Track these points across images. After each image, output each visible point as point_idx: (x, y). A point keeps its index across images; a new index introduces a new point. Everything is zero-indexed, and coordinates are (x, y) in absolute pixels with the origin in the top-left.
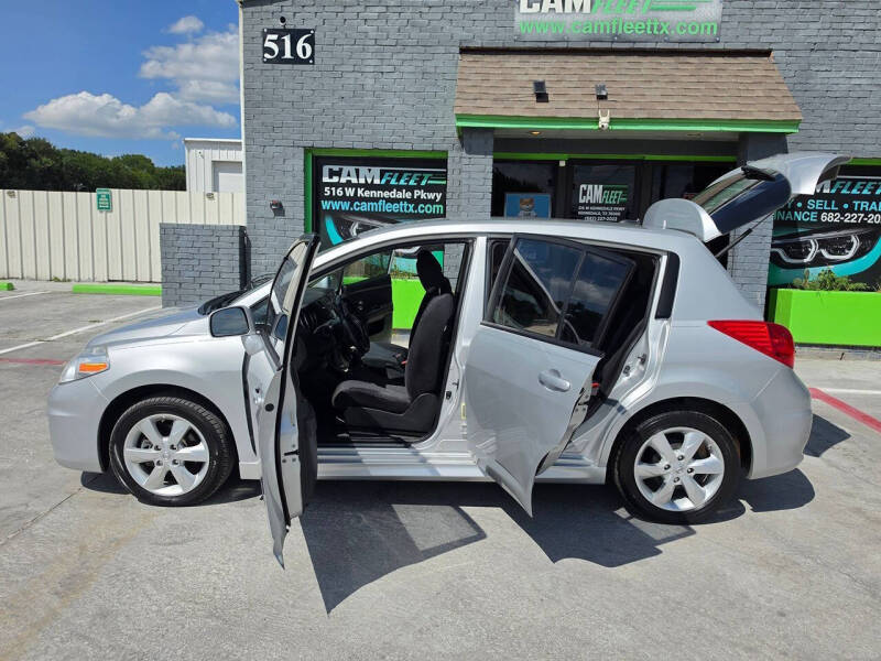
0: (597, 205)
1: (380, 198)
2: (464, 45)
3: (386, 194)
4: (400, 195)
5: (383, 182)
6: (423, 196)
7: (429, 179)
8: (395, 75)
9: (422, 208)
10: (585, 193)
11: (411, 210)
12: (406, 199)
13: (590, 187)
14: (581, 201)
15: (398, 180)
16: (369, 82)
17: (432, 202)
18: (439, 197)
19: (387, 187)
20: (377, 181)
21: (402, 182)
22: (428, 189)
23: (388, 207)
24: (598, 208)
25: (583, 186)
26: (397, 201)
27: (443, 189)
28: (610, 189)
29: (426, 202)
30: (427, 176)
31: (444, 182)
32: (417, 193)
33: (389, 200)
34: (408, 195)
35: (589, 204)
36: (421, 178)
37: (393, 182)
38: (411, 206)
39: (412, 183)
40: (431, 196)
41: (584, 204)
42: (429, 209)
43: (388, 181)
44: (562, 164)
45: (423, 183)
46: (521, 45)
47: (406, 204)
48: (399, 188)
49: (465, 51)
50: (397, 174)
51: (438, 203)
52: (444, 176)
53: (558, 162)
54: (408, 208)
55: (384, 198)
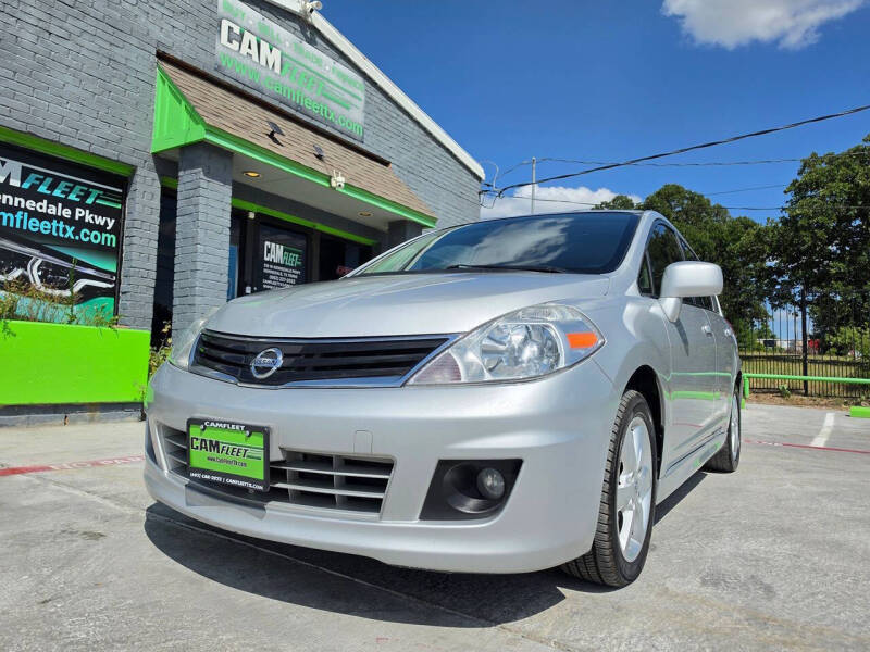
0: (279, 265)
1: (19, 208)
2: (162, 49)
3: (30, 204)
4: (52, 210)
5: (26, 185)
6: (88, 218)
7: (98, 197)
8: (69, 45)
9: (86, 235)
10: (269, 251)
11: (70, 234)
12: (61, 218)
13: (273, 245)
14: (266, 259)
15: (52, 187)
16: (28, 37)
17: (102, 229)
18: (111, 224)
19: (32, 194)
20: (15, 182)
21: (57, 193)
22: (95, 209)
23: (33, 225)
24: (280, 268)
25: (267, 243)
26: (49, 218)
27: (118, 215)
28: (290, 252)
29: (93, 227)
30: (95, 193)
31: (119, 206)
32: (79, 213)
33: (33, 214)
34: (67, 213)
35: (272, 263)
36: (88, 194)
37: (43, 189)
38: (70, 230)
39: (72, 197)
40: (100, 221)
41: (268, 262)
42: (96, 237)
43: (34, 187)
44: (252, 216)
45: (90, 201)
46: (221, 77)
47: (61, 225)
48: (53, 201)
49: (161, 56)
50: (49, 181)
51: (110, 232)
52: (122, 198)
53: (247, 212)
54: (65, 231)
55: (25, 210)
